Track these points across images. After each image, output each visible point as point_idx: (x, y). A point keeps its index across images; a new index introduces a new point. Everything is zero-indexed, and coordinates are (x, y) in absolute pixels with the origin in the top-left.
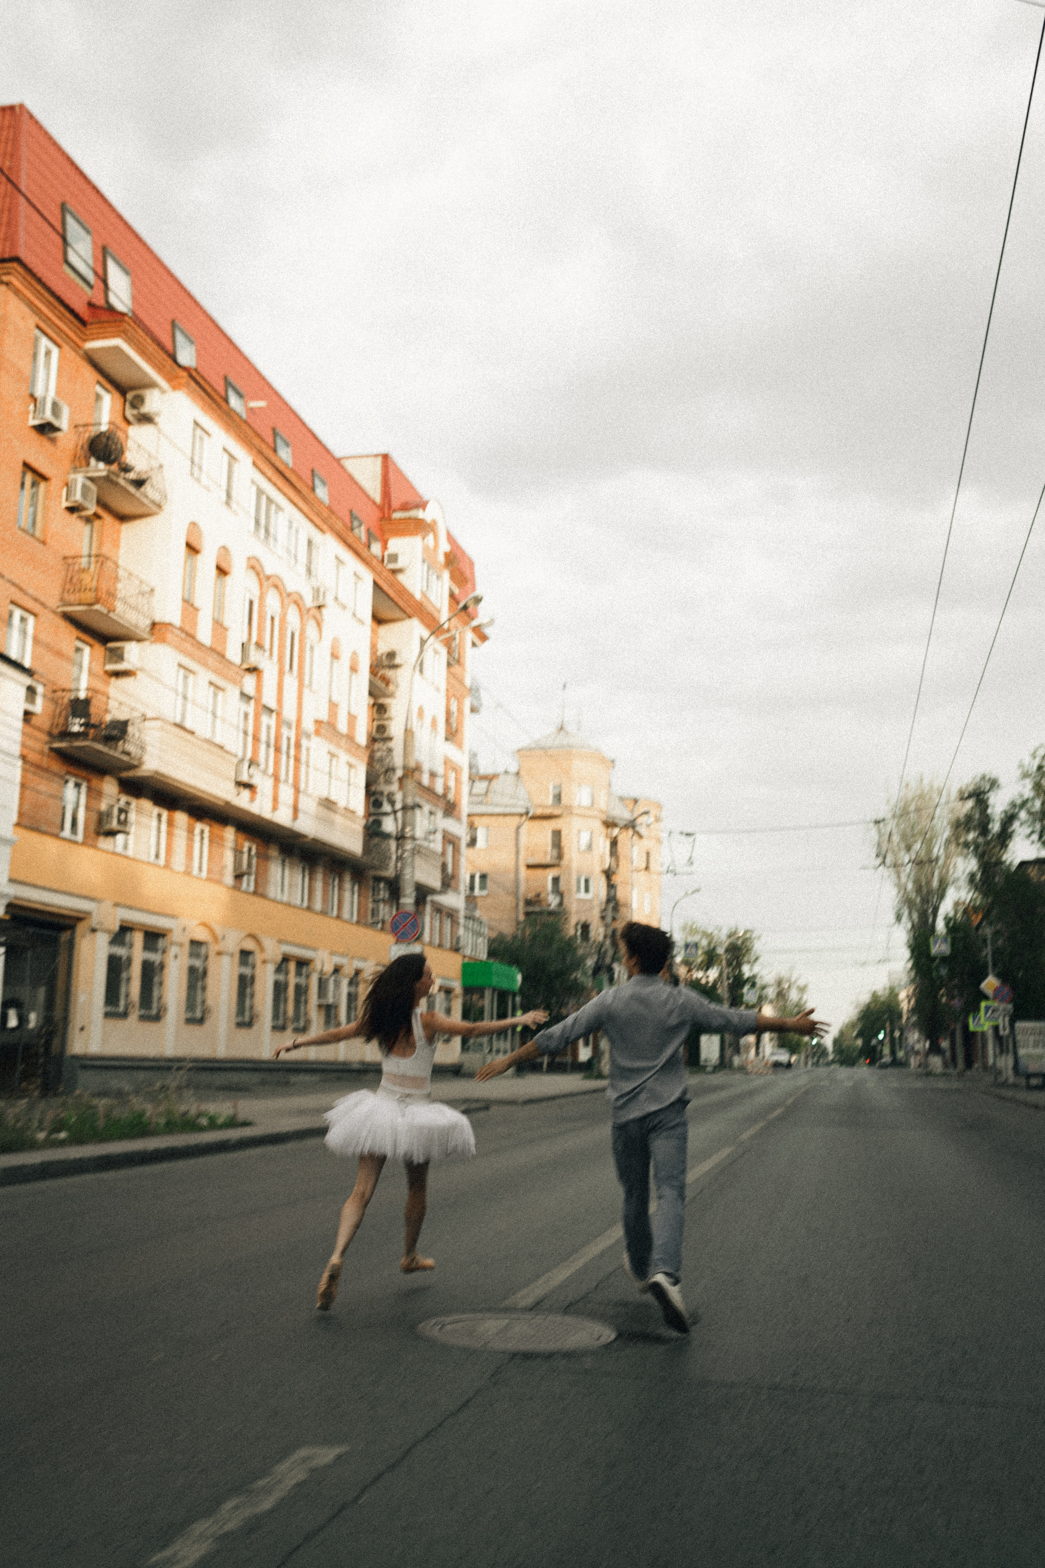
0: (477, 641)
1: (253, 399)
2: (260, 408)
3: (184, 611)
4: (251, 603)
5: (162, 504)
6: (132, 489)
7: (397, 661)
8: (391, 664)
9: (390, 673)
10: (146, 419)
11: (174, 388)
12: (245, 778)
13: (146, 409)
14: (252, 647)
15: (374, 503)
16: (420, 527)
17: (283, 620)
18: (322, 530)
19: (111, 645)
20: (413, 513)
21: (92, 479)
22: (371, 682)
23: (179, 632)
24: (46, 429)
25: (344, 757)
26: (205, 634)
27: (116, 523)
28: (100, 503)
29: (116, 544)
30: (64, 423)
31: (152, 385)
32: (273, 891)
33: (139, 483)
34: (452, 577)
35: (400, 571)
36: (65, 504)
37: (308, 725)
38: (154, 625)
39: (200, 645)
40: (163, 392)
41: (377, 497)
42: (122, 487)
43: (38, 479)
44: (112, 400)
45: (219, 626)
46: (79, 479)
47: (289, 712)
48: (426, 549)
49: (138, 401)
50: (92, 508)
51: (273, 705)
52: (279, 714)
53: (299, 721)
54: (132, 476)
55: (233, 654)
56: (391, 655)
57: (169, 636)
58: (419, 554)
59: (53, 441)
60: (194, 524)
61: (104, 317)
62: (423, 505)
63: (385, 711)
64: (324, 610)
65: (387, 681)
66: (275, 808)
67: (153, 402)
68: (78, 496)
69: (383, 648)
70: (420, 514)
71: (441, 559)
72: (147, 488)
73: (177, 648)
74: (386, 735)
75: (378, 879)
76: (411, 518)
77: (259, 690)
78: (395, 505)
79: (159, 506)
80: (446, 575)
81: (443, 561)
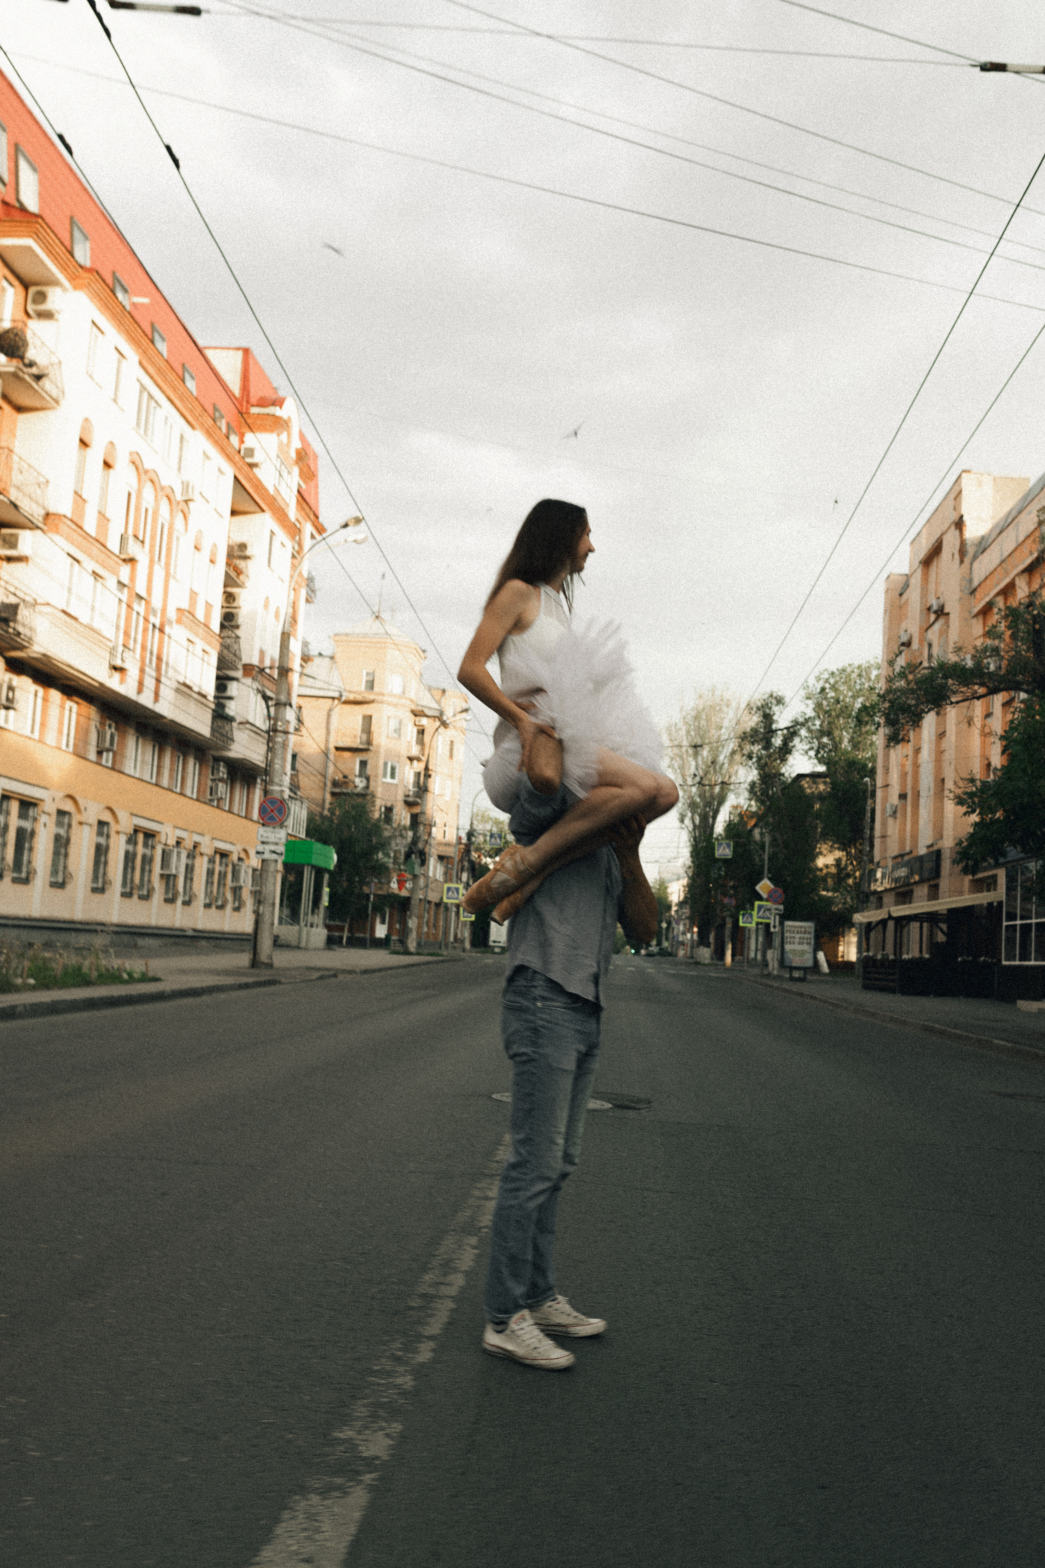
0: (316, 534)
1: (136, 295)
2: (142, 305)
3: (75, 502)
4: (129, 494)
5: (60, 399)
6: (32, 383)
7: (248, 553)
8: (243, 554)
9: (241, 564)
10: (47, 315)
11: (75, 288)
12: (118, 663)
13: (48, 306)
14: (131, 539)
15: (234, 397)
16: (278, 424)
17: (156, 512)
18: (193, 426)
19: (5, 531)
20: (271, 410)
22: (227, 574)
23: (69, 523)
25: (200, 644)
26: (90, 525)
27: (15, 414)
29: (13, 433)
31: (55, 283)
32: (129, 768)
33: (38, 378)
34: (301, 474)
35: (256, 464)
37: (172, 614)
38: (47, 515)
39: (86, 535)
40: (65, 290)
41: (237, 392)
42: (28, 383)
44: (15, 293)
45: (103, 519)
47: (157, 602)
48: (281, 444)
49: (41, 297)
51: (143, 594)
52: (148, 603)
53: (164, 610)
54: (34, 370)
55: (114, 545)
56: (243, 546)
57: (61, 526)
58: (273, 451)
60: (87, 420)
61: (17, 215)
62: (278, 402)
63: (234, 600)
64: (191, 504)
65: (239, 572)
66: (140, 691)
67: (56, 299)
69: (238, 539)
70: (276, 411)
71: (293, 455)
72: (45, 382)
73: (68, 538)
74: (233, 623)
75: (217, 760)
76: (268, 415)
77: (132, 578)
78: (253, 400)
79: (56, 401)
80: (296, 470)
81: (294, 457)
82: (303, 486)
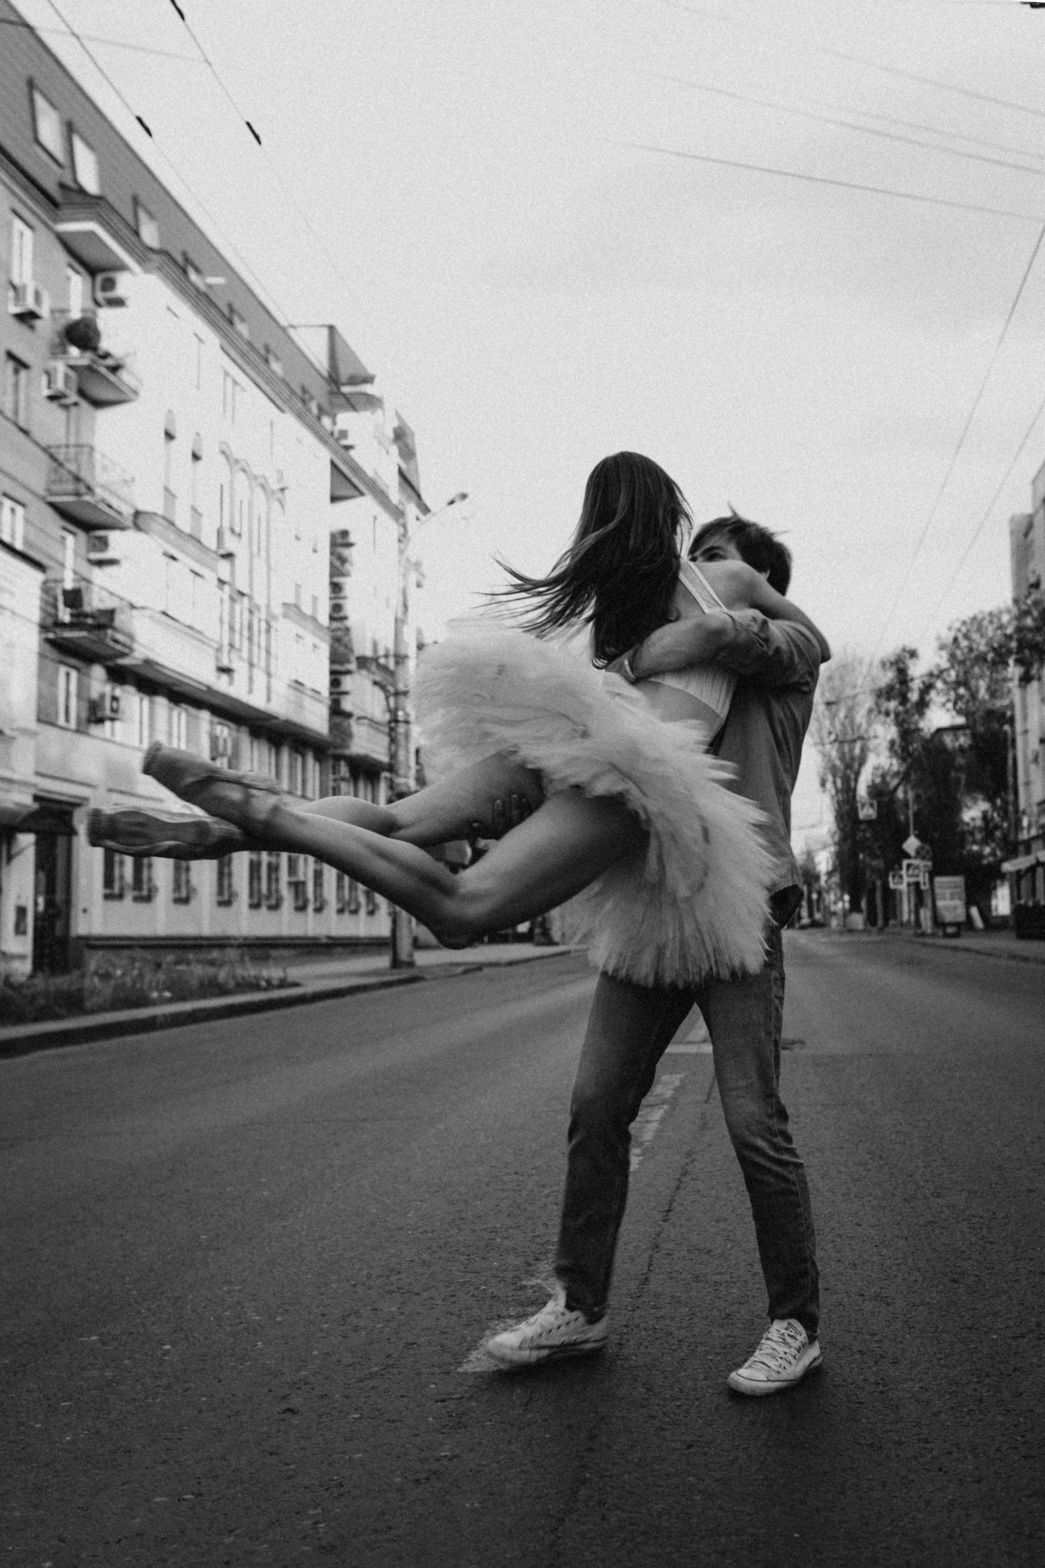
0: (421, 515)
1: (211, 275)
2: (220, 285)
3: (165, 498)
4: (222, 487)
5: (138, 390)
6: (109, 375)
7: (352, 538)
8: (344, 541)
9: (345, 552)
10: (118, 302)
11: (147, 271)
12: (225, 664)
13: (118, 292)
14: (227, 534)
15: (322, 376)
16: (372, 402)
17: (250, 505)
18: (281, 410)
19: (95, 533)
20: (361, 388)
21: (72, 367)
22: (331, 564)
23: (162, 521)
24: (27, 318)
25: (310, 639)
26: (183, 522)
27: (92, 410)
28: (80, 390)
29: (93, 430)
30: (44, 311)
31: (123, 268)
33: (115, 369)
34: (400, 453)
35: (351, 447)
36: (46, 392)
37: (278, 610)
38: (137, 514)
39: (180, 532)
40: (134, 274)
41: (325, 371)
42: (104, 375)
43: (19, 367)
44: (82, 281)
45: (196, 514)
46: (60, 368)
47: (260, 597)
48: (376, 423)
49: (110, 284)
50: (72, 396)
51: (246, 590)
52: (251, 598)
53: (268, 606)
54: (109, 362)
55: (210, 541)
56: (345, 533)
57: (152, 524)
58: (369, 430)
59: (32, 327)
60: (170, 411)
61: (77, 198)
62: (368, 379)
63: (341, 590)
64: (287, 492)
65: (344, 561)
66: (250, 692)
67: (126, 284)
68: (59, 385)
69: (340, 526)
70: (368, 388)
72: (124, 375)
73: (162, 537)
74: (342, 614)
75: (338, 758)
76: (360, 393)
77: (232, 574)
78: (343, 379)
79: (135, 392)
80: (394, 449)
81: (391, 434)
82: (404, 466)
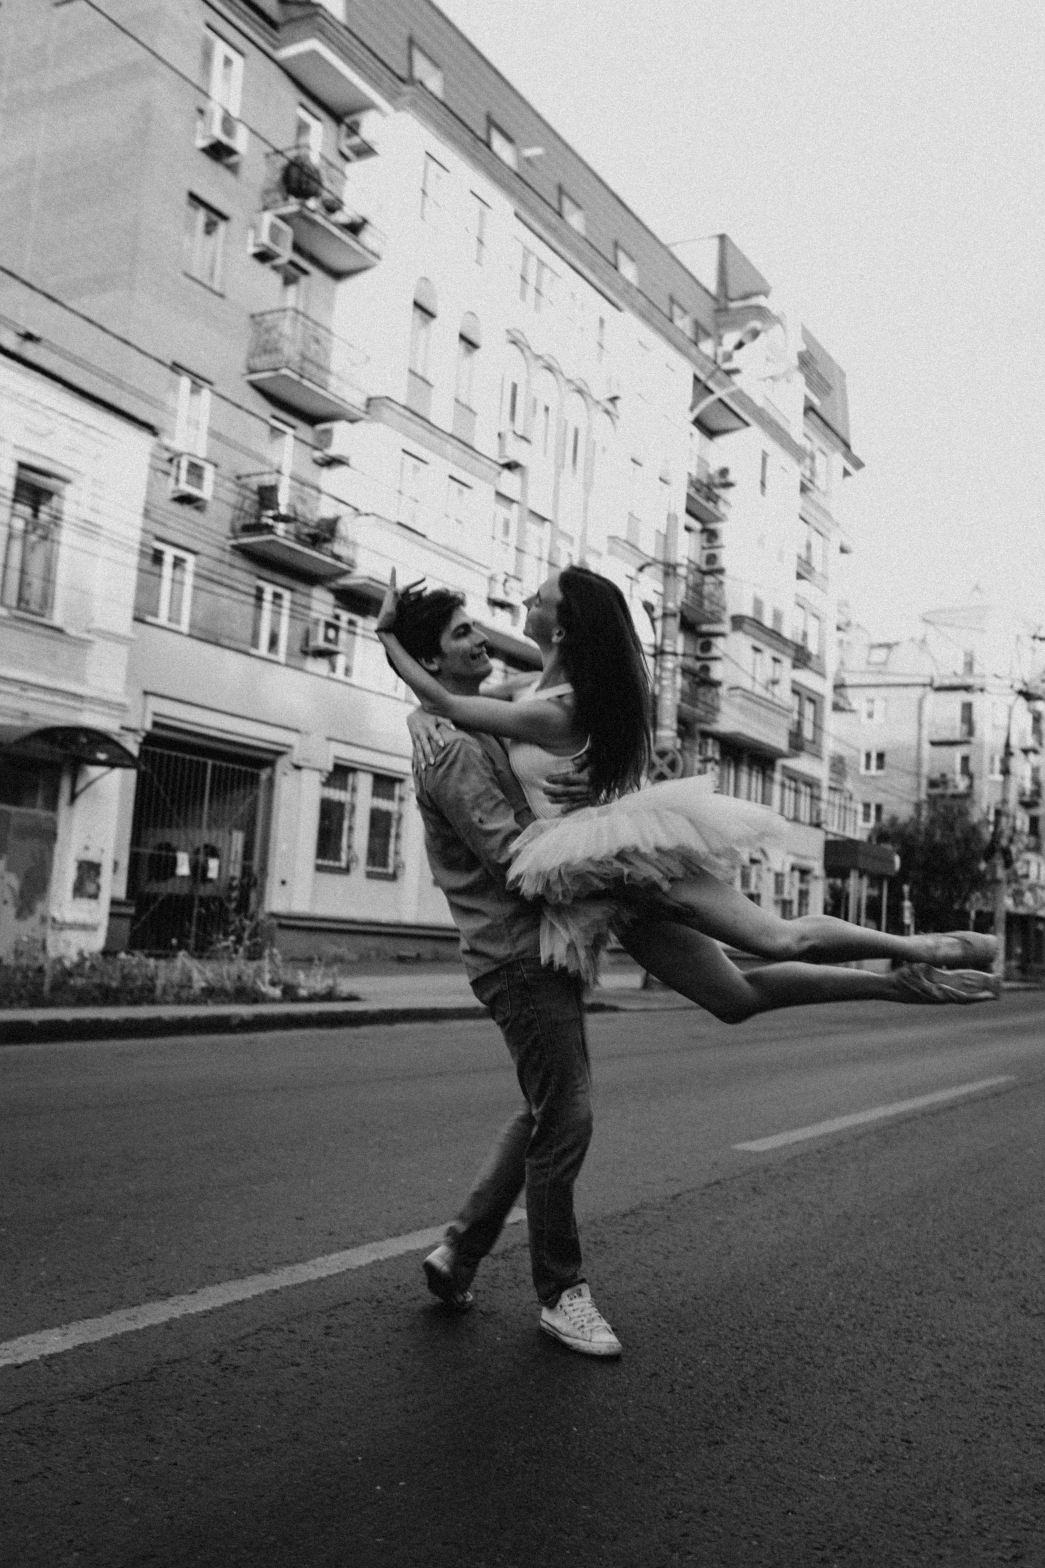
0: (850, 468)
1: (528, 146)
2: (538, 158)
3: (412, 385)
4: (515, 386)
5: (383, 254)
6: (345, 237)
7: (733, 479)
8: (723, 480)
9: (720, 492)
10: (365, 151)
11: (397, 109)
12: (499, 595)
13: (365, 138)
15: (706, 291)
17: (562, 413)
18: (619, 309)
19: (321, 427)
20: (754, 301)
21: (283, 218)
22: (690, 500)
23: (402, 409)
24: (218, 152)
26: (442, 417)
27: (329, 281)
28: (297, 248)
29: (329, 306)
30: (242, 144)
31: (369, 107)
33: (354, 228)
34: (809, 383)
35: (736, 371)
36: (252, 250)
37: (596, 540)
38: (371, 400)
39: (437, 430)
40: (384, 115)
41: (713, 287)
42: (328, 231)
43: (215, 218)
44: (322, 128)
45: (465, 411)
46: (268, 218)
47: (571, 525)
49: (355, 128)
50: (286, 254)
51: (545, 512)
52: (554, 524)
53: (583, 535)
54: (341, 217)
55: (487, 444)
56: (724, 472)
57: (393, 416)
59: (233, 169)
60: (422, 277)
61: (306, 14)
62: (765, 290)
63: (718, 539)
64: (618, 402)
65: (716, 502)
67: (371, 127)
68: (265, 238)
69: (711, 463)
70: (760, 301)
71: (793, 359)
72: (363, 235)
73: (400, 430)
74: (716, 566)
76: (750, 307)
77: (524, 490)
78: (732, 294)
79: (377, 256)
80: (799, 379)
81: (795, 362)
82: (816, 401)
